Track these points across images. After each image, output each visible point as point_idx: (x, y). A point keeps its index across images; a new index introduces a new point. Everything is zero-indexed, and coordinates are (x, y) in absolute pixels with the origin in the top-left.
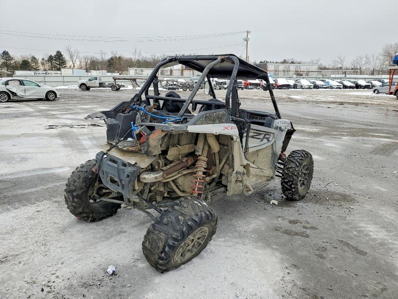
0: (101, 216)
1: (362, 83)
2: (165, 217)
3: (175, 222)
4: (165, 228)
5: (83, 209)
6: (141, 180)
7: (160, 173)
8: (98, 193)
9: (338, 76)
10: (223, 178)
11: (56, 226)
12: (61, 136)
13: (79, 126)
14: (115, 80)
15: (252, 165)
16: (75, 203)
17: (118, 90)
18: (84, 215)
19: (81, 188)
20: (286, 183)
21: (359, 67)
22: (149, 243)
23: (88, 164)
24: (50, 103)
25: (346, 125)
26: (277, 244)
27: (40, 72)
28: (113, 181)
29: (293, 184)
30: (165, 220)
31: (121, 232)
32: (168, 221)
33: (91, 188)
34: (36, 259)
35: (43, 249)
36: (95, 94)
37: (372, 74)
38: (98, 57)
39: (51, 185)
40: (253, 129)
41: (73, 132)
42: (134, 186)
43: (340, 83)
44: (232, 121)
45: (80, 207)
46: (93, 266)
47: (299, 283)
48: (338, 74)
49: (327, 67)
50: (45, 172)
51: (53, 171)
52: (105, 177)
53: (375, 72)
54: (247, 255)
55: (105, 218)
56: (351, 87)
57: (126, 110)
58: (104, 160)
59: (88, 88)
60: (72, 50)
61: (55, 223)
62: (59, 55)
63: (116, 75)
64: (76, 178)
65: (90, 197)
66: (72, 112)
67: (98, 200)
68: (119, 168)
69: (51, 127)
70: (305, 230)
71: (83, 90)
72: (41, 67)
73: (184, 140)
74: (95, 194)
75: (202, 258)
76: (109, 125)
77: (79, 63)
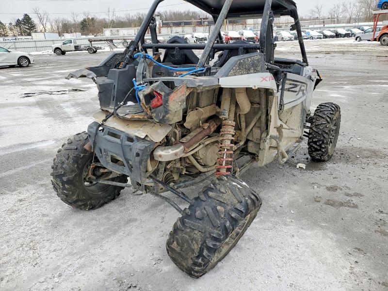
0: (102, 202)
1: (342, 31)
2: (198, 208)
3: (213, 214)
4: (199, 224)
5: (78, 196)
6: (156, 158)
7: (179, 147)
8: (94, 174)
9: (315, 26)
10: (250, 144)
11: (45, 219)
12: (40, 104)
13: (58, 92)
14: (91, 42)
15: (285, 126)
16: (66, 190)
17: (95, 52)
18: (80, 203)
19: (73, 171)
20: (315, 143)
21: (336, 16)
22: (178, 244)
23: (77, 138)
24: (24, 69)
25: (342, 74)
26: (325, 220)
27: (10, 38)
28: (115, 161)
29: (323, 143)
30: (198, 213)
31: (130, 221)
32: (203, 213)
33: (85, 169)
34: (23, 272)
35: (31, 255)
36: (71, 58)
37: (349, 22)
38: (70, 19)
39: (34, 164)
40: (290, 80)
41: (52, 99)
42: (146, 167)
43: (320, 32)
44: (267, 69)
45: (73, 194)
46: (102, 275)
47: (374, 275)
48: (315, 24)
49: (304, 18)
50: (25, 148)
51: (34, 147)
52: (104, 156)
53: (352, 21)
54: (294, 239)
55: (106, 203)
56: (331, 37)
57: (120, 63)
58: (101, 134)
59: (63, 53)
60: (40, 12)
61: (44, 215)
62: (27, 19)
63: (91, 37)
64: (64, 159)
65: (85, 179)
66: (49, 77)
67: (94, 182)
68: (124, 144)
69: (28, 95)
70: (348, 198)
71: (58, 55)
72: (10, 33)
73: (204, 101)
74: (90, 175)
75: (241, 249)
76: (100, 85)
77: (50, 27)
